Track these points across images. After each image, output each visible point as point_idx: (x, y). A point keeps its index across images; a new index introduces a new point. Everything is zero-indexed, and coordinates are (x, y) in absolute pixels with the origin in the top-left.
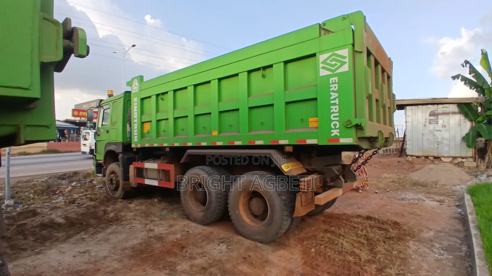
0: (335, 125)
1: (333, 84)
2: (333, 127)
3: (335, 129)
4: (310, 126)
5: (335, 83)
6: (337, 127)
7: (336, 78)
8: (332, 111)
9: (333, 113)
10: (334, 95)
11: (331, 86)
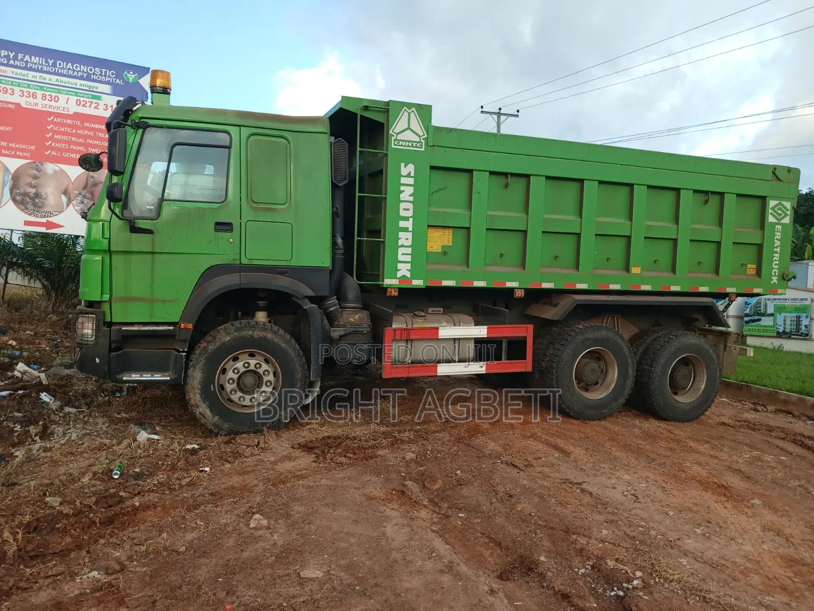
0: (775, 273)
1: (777, 232)
2: (773, 274)
3: (775, 276)
4: (748, 273)
5: (779, 232)
6: (777, 274)
7: (780, 227)
8: (774, 259)
9: (776, 260)
10: (777, 243)
11: (776, 233)
